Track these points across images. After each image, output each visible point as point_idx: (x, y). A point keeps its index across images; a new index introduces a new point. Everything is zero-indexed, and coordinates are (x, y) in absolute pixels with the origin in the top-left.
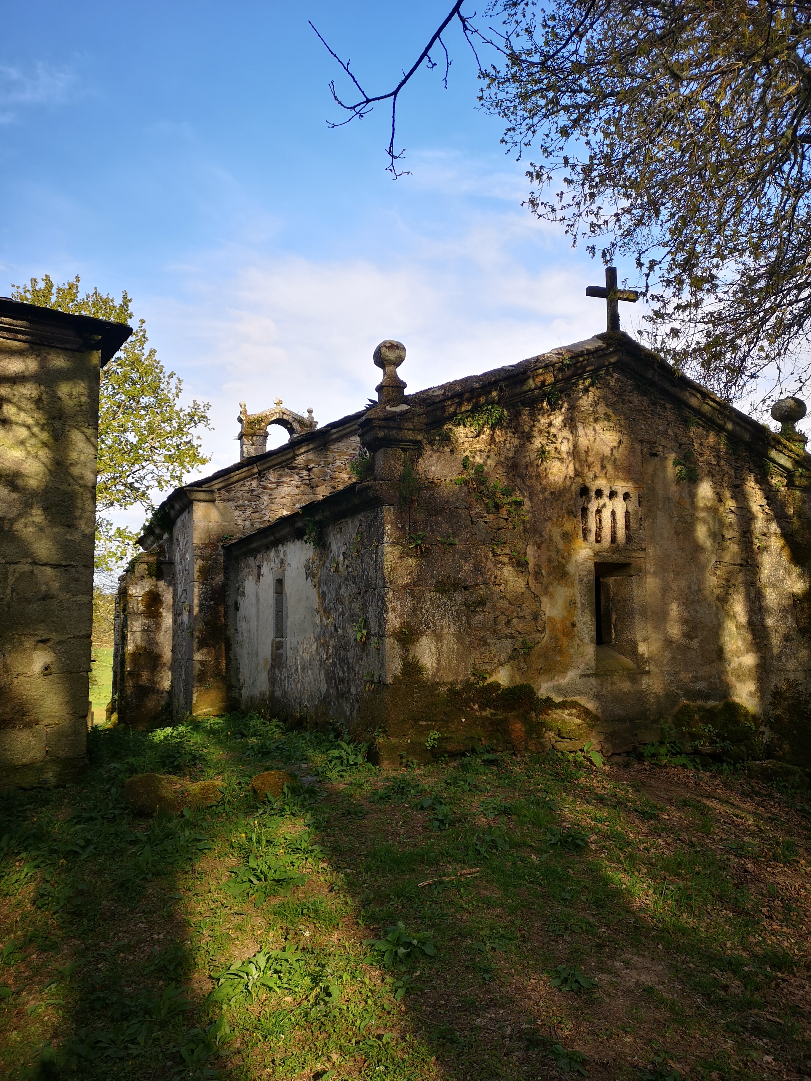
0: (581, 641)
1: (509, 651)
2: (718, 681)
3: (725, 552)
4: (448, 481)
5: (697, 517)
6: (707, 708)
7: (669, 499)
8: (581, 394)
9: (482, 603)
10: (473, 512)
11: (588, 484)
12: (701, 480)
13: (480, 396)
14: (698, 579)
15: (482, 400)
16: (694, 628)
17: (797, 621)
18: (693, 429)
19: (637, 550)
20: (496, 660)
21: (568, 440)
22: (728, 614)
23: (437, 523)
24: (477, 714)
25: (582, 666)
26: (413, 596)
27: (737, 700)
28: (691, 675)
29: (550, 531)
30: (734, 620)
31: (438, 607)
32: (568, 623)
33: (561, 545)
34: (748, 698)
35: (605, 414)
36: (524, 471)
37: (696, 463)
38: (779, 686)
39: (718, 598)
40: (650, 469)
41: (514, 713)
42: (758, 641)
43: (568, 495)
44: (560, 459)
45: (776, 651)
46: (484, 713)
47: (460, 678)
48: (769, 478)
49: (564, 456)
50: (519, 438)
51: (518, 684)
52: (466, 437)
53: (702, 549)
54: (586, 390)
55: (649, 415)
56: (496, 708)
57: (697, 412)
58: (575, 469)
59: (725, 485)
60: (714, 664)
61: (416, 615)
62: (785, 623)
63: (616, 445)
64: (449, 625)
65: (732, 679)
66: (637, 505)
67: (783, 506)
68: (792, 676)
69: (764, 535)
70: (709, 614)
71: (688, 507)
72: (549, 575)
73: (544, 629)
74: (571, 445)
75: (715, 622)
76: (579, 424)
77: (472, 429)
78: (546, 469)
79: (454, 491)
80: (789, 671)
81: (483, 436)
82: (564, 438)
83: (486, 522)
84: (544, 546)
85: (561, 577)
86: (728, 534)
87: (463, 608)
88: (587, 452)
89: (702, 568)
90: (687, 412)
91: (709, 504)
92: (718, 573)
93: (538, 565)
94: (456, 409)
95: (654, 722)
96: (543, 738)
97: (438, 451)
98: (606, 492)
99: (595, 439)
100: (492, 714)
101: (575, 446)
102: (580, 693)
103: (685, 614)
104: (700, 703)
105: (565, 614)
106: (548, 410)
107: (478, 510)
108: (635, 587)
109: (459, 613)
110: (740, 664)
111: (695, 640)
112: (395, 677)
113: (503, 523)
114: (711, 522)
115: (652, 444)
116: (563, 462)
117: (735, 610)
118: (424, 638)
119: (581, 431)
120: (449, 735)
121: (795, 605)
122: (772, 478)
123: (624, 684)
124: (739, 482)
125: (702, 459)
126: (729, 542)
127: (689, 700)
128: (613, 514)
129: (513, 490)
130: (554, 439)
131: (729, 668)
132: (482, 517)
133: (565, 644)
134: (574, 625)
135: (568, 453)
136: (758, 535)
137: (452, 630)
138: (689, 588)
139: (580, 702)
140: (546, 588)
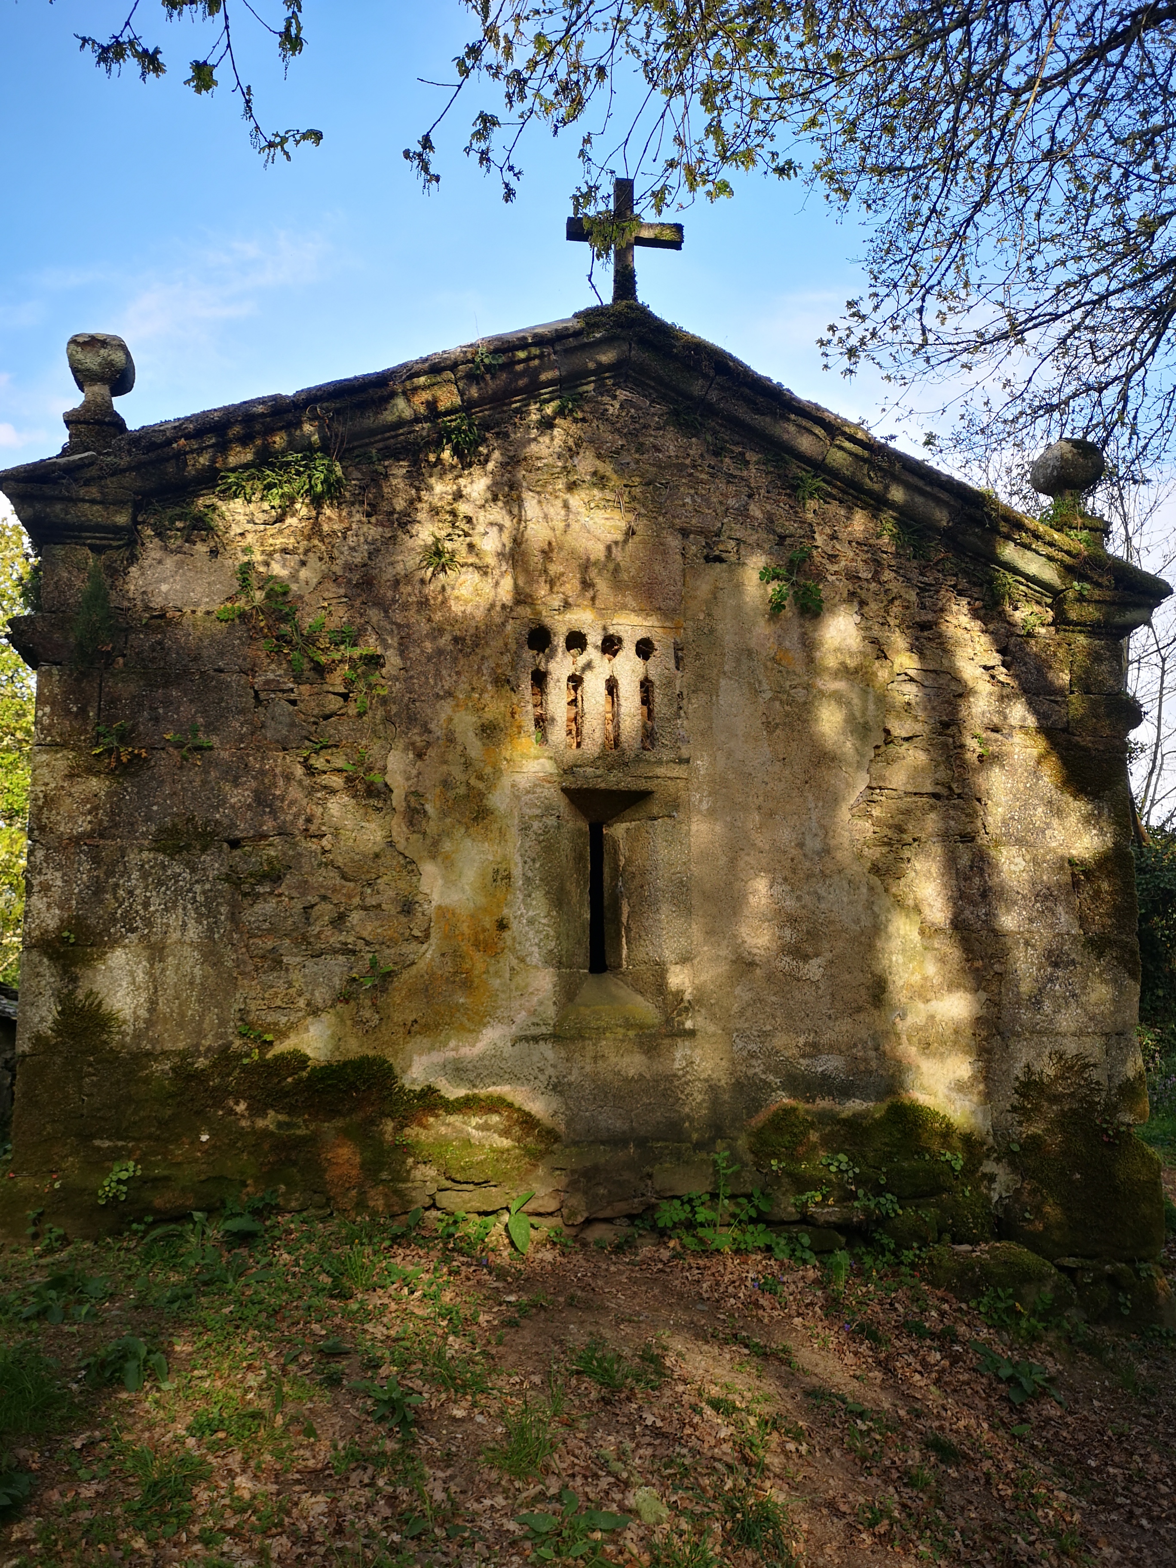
0: (522, 960)
1: (337, 981)
2: (872, 1054)
3: (896, 766)
4: (199, 614)
5: (821, 692)
6: (843, 1116)
7: (750, 653)
8: (534, 433)
9: (273, 875)
10: (259, 680)
11: (547, 621)
12: (832, 611)
13: (271, 431)
14: (823, 827)
15: (279, 440)
16: (813, 935)
17: (1083, 920)
18: (812, 504)
19: (667, 762)
20: (302, 1003)
21: (501, 528)
22: (899, 903)
23: (167, 703)
24: (244, 1123)
25: (521, 1017)
26: (96, 860)
27: (922, 1098)
28: (801, 1040)
29: (450, 720)
30: (917, 919)
31: (160, 883)
32: (488, 922)
33: (475, 748)
34: (954, 1095)
35: (595, 474)
36: (390, 593)
37: (820, 577)
38: (1037, 1068)
39: (875, 869)
40: (703, 588)
41: (339, 1123)
42: (979, 964)
43: (497, 644)
44: (478, 568)
45: (1025, 987)
46: (261, 1123)
47: (206, 1043)
48: (1008, 609)
49: (491, 561)
50: (379, 524)
51: (351, 1056)
52: (252, 521)
53: (833, 759)
54: (547, 424)
55: (704, 476)
56: (291, 1110)
57: (819, 467)
58: (516, 585)
59: (892, 622)
60: (861, 1017)
61: (101, 902)
62: (1052, 926)
63: (619, 537)
64: (184, 924)
65: (910, 1051)
66: (672, 664)
67: (1042, 666)
68: (1071, 1047)
69: (996, 730)
70: (851, 903)
71: (800, 669)
72: (444, 814)
73: (427, 936)
74: (506, 538)
75: (866, 921)
76: (527, 496)
77: (266, 506)
78: (443, 588)
79: (213, 635)
80: (1064, 1035)
81: (291, 521)
82: (491, 524)
83: (293, 703)
84: (432, 752)
85: (475, 819)
86: (900, 728)
87: (223, 886)
88: (547, 553)
89: (832, 800)
90: (796, 470)
91: (851, 663)
92: (876, 812)
93: (416, 793)
94: (213, 461)
95: (699, 1146)
96: (406, 1180)
97: (178, 551)
98: (594, 638)
99: (568, 526)
100: (280, 1125)
101: (518, 541)
102: (514, 1078)
103: (790, 903)
104: (824, 1104)
105: (482, 900)
106: (453, 467)
107: (271, 676)
108: (660, 844)
109: (210, 898)
110: (932, 1017)
111: (815, 962)
112: (38, 1038)
113: (334, 704)
114: (856, 701)
115: (712, 536)
116: (486, 574)
117: (919, 895)
118: (119, 952)
119: (531, 506)
120: (166, 1173)
121: (1075, 884)
122: (1016, 608)
123: (627, 1059)
124: (930, 617)
125: (835, 568)
126: (906, 745)
127: (795, 1097)
128: (612, 686)
129: (361, 631)
130: (466, 527)
131: (901, 1026)
132: (283, 691)
133: (480, 967)
134: (502, 925)
135: (500, 555)
136: (978, 731)
137: (193, 933)
138: (801, 845)
139: (510, 1098)
140: (436, 843)
